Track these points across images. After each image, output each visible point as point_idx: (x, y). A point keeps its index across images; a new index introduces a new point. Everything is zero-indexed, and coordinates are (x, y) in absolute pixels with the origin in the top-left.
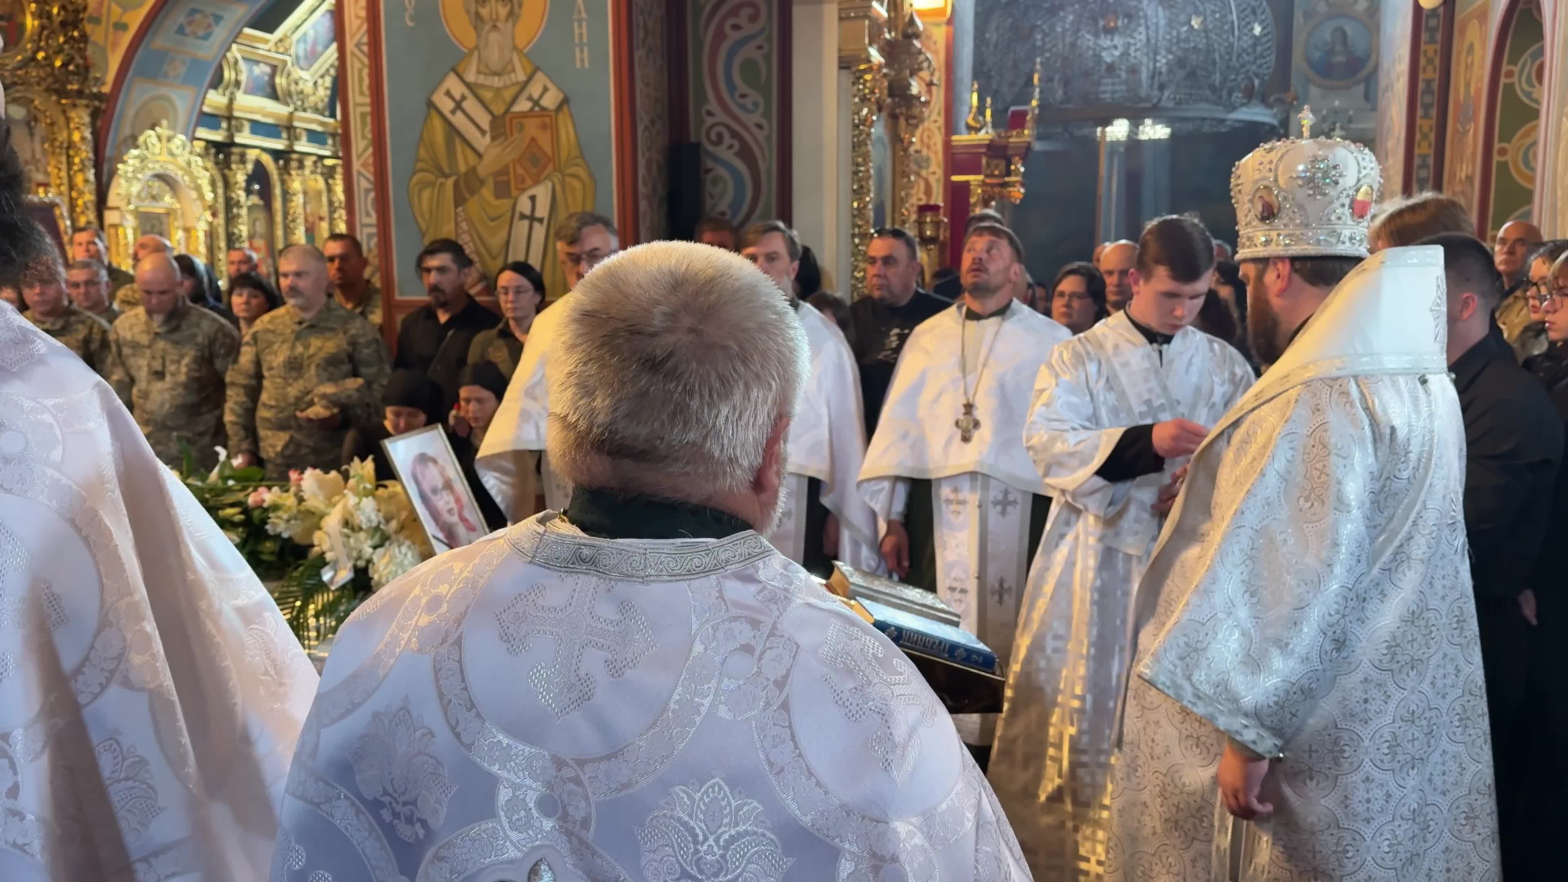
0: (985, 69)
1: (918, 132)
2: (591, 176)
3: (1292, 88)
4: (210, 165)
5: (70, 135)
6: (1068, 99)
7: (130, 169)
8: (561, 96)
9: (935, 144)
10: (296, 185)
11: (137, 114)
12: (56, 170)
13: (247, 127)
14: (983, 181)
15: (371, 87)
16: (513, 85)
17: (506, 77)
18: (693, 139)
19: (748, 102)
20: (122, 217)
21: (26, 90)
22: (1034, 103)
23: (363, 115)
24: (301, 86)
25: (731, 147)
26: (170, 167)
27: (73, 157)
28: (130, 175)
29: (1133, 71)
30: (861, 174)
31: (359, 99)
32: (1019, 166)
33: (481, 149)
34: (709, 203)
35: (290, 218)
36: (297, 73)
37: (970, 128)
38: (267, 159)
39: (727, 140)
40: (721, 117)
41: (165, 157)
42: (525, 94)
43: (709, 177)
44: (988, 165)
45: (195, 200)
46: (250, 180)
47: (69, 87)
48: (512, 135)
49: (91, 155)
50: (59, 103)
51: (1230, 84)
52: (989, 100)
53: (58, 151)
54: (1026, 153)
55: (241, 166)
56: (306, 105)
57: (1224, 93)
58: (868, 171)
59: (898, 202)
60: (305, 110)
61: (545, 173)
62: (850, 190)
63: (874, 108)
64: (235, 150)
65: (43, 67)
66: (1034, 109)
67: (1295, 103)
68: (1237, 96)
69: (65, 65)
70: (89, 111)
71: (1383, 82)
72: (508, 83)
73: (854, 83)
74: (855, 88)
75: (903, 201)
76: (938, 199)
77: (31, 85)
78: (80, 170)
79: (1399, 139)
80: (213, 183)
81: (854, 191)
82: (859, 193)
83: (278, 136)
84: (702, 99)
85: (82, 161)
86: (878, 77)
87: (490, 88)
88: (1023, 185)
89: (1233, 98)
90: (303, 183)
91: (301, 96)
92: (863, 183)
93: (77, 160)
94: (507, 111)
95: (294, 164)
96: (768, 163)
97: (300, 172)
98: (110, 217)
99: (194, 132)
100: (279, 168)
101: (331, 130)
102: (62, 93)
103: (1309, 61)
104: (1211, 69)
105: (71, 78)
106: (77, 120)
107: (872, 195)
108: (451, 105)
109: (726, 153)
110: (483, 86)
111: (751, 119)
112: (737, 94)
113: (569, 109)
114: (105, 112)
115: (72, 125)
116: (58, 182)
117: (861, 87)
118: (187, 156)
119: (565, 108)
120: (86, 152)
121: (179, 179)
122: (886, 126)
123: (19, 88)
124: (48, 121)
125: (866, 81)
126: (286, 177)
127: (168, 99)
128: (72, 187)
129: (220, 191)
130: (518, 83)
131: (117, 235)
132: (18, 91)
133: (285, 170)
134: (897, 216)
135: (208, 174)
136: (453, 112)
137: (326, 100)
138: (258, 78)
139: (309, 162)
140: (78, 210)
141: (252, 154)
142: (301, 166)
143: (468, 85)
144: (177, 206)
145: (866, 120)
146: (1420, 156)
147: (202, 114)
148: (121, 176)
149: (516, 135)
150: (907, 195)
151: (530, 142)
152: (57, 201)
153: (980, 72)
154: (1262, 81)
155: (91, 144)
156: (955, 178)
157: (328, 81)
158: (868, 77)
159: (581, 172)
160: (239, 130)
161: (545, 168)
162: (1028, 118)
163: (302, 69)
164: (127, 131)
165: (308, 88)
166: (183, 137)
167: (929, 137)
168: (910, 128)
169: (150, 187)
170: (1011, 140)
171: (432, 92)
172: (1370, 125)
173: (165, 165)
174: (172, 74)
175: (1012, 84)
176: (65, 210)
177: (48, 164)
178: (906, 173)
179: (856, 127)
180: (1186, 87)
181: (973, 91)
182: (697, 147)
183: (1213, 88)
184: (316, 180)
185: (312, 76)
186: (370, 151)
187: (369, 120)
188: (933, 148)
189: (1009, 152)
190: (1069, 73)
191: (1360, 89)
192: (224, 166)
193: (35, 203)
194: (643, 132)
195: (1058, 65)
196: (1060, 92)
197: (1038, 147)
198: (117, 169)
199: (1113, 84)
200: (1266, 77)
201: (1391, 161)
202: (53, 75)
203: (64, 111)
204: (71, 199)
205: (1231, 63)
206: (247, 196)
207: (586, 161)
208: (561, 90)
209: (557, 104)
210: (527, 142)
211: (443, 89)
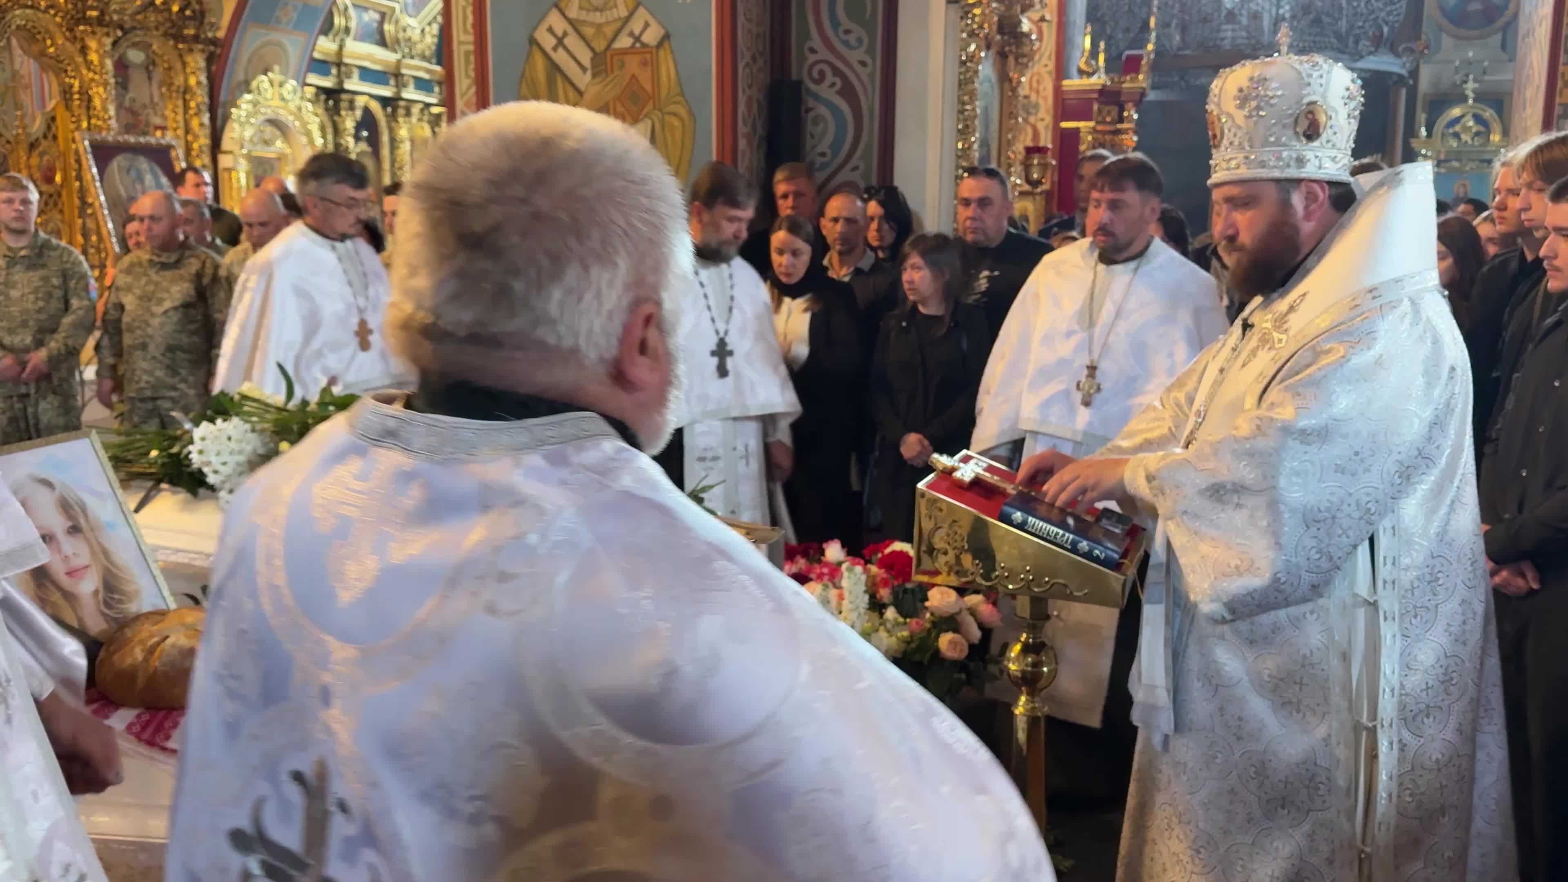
0: (1099, 14)
1: (1029, 74)
2: (691, 113)
3: (1423, 37)
4: (320, 111)
5: (186, 80)
6: (1185, 44)
7: (243, 114)
8: (662, 32)
9: (1045, 89)
10: (403, 132)
11: (250, 61)
12: (172, 113)
13: (356, 74)
14: (1094, 128)
15: (474, 26)
16: (615, 20)
17: (608, 12)
18: (794, 77)
19: (852, 38)
20: (236, 161)
21: (145, 35)
22: (1150, 47)
23: (467, 53)
24: (409, 32)
25: (833, 85)
26: (282, 112)
27: (189, 101)
28: (243, 119)
29: (1256, 16)
30: (966, 113)
31: (463, 38)
32: (1132, 112)
33: (582, 87)
34: (809, 142)
35: (397, 165)
36: (406, 20)
37: (1081, 73)
38: (375, 107)
39: (830, 78)
40: (824, 53)
41: (277, 102)
42: (626, 30)
43: (811, 115)
44: (1100, 111)
45: (304, 146)
46: (359, 127)
47: (186, 32)
48: (612, 71)
49: (206, 100)
50: (176, 47)
51: (1357, 31)
52: (1102, 45)
53: (174, 95)
54: (1139, 99)
55: (350, 112)
56: (414, 52)
57: (1351, 41)
58: (974, 109)
59: (1004, 144)
60: (412, 57)
61: (645, 111)
62: (955, 132)
63: (983, 44)
64: (344, 96)
65: (161, 12)
66: (1149, 53)
67: (1426, 52)
68: (1364, 45)
69: (182, 10)
70: (204, 56)
71: (1523, 27)
72: (610, 18)
73: (962, 18)
74: (963, 23)
75: (1009, 143)
76: (1046, 140)
77: (149, 29)
78: (196, 114)
79: (1538, 87)
80: (323, 129)
81: (959, 131)
82: (964, 133)
83: (386, 83)
84: (805, 35)
85: (198, 105)
86: (987, 11)
87: (592, 24)
88: (1136, 132)
89: (1360, 47)
90: (410, 130)
91: (409, 44)
92: (969, 123)
93: (193, 104)
94: (608, 47)
95: (401, 111)
96: (871, 101)
97: (407, 119)
98: (224, 161)
99: (305, 77)
100: (387, 116)
101: (437, 78)
102: (178, 37)
103: (1443, 10)
104: (1336, 16)
105: (187, 23)
106: (192, 64)
107: (977, 135)
108: (554, 41)
109: (828, 91)
110: (584, 21)
111: (854, 56)
112: (841, 30)
113: (670, 46)
114: (220, 56)
115: (188, 70)
116: (175, 125)
117: (969, 22)
118: (298, 102)
119: (666, 44)
120: (201, 97)
121: (291, 125)
122: (994, 65)
123: (139, 32)
124: (166, 65)
125: (974, 15)
126: (393, 124)
127: (279, 44)
128: (187, 131)
129: (330, 137)
130: (620, 19)
131: (231, 178)
132: (137, 36)
133: (393, 117)
134: (1002, 158)
135: (317, 120)
136: (555, 49)
137: (434, 48)
138: (367, 25)
139: (416, 110)
140: (194, 153)
141: (361, 101)
142: (408, 114)
143: (570, 21)
144: (288, 151)
145: (973, 57)
146: (1560, 104)
147: (313, 60)
148: (234, 121)
149: (616, 72)
150: (1014, 138)
151: (631, 79)
152: (174, 143)
153: (1093, 16)
154: (1392, 28)
155: (206, 89)
156: (1065, 125)
157: (435, 28)
158: (977, 11)
159: (682, 112)
160: (349, 76)
161: (644, 106)
162: (1143, 62)
163: (410, 16)
164: (240, 76)
165: (416, 35)
166: (294, 83)
167: (1038, 82)
168: (1019, 67)
169: (262, 131)
170: (1124, 85)
171: (535, 29)
172: (1508, 77)
173: (276, 110)
174: (284, 20)
175: (1127, 30)
176: (180, 152)
177: (166, 108)
178: (1013, 116)
179: (963, 63)
180: (1310, 34)
181: (1085, 35)
182: (798, 85)
183: (1338, 35)
184: (422, 127)
185: (420, 23)
186: (473, 90)
187: (472, 58)
188: (1042, 93)
189: (1122, 99)
190: (1187, 17)
191: (1499, 37)
192: (334, 112)
193: (152, 145)
194: (744, 69)
195: (1175, 11)
196: (1178, 38)
197: (1152, 96)
198: (231, 113)
199: (1233, 30)
200: (1396, 25)
201: (1529, 110)
202: (170, 20)
203: (181, 56)
204: (187, 142)
205: (1359, 10)
206: (356, 142)
207: (686, 100)
208: (663, 26)
209: (658, 40)
210: (627, 80)
211: (545, 26)
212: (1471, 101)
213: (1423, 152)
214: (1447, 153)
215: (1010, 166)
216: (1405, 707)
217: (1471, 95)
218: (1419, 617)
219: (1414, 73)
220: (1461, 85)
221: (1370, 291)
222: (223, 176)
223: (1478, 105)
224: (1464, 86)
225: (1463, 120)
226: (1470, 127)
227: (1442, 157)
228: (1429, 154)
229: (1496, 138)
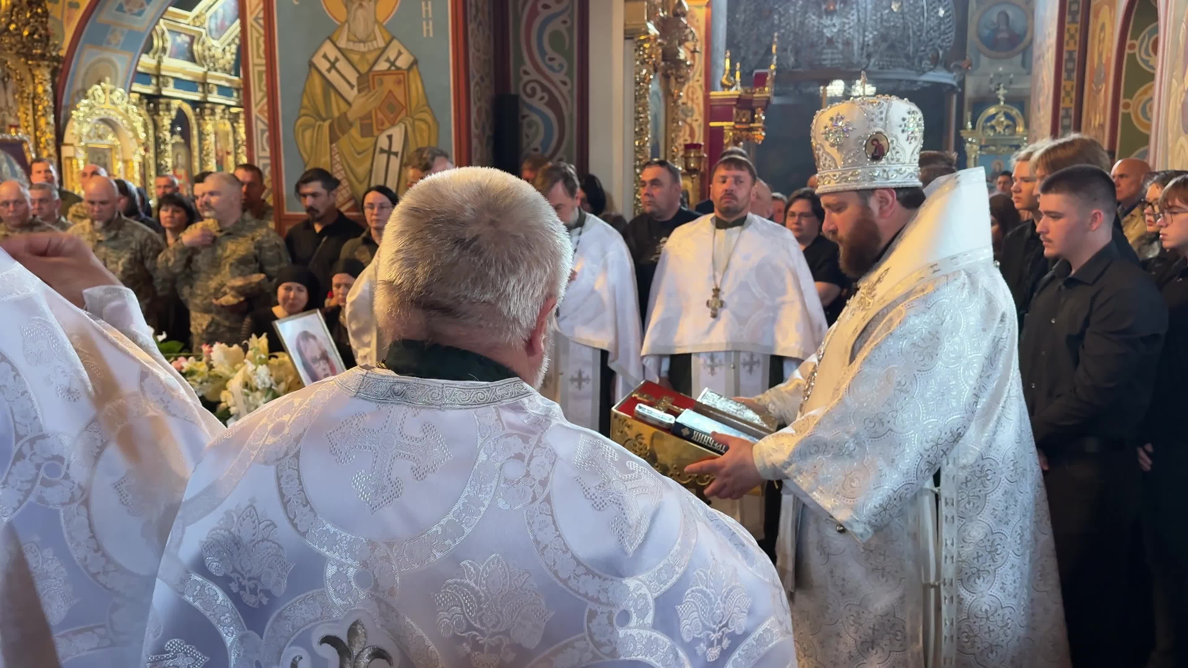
0: (735, 42)
1: (685, 88)
2: (435, 119)
3: (967, 57)
4: (143, 112)
5: (35, 88)
6: (797, 64)
7: (81, 115)
8: (412, 59)
9: (697, 98)
10: (209, 128)
11: (86, 74)
12: (24, 114)
13: (171, 82)
14: (734, 126)
15: (266, 51)
16: (375, 50)
17: (370, 44)
18: (513, 91)
19: (555, 64)
20: (75, 150)
22: (773, 67)
23: (260, 73)
24: (213, 52)
25: (542, 98)
26: (112, 113)
27: (38, 105)
28: (81, 119)
29: (848, 43)
30: (641, 120)
31: (257, 61)
32: (761, 115)
33: (350, 99)
34: (525, 141)
35: (204, 153)
36: (210, 42)
37: (724, 86)
38: (187, 108)
39: (539, 93)
40: (535, 75)
41: (109, 105)
42: (384, 57)
43: (526, 120)
44: (738, 114)
45: (131, 138)
46: (173, 124)
47: (34, 51)
48: (374, 88)
49: (51, 104)
50: (26, 63)
51: (920, 54)
52: (738, 65)
53: (26, 100)
54: (766, 105)
55: (167, 113)
56: (217, 66)
57: (916, 61)
58: (646, 117)
59: (669, 142)
60: (216, 70)
61: (400, 118)
62: (633, 133)
63: (652, 69)
64: (162, 100)
65: (14, 36)
66: (772, 71)
67: (970, 68)
68: (926, 63)
69: (31, 34)
70: (49, 70)
71: (1036, 53)
72: (371, 48)
73: (636, 50)
74: (637, 54)
75: (673, 140)
76: (699, 139)
77: (4, 50)
78: (43, 115)
79: (1048, 97)
80: (145, 125)
81: (636, 132)
82: (640, 134)
83: (195, 90)
84: (520, 61)
85: (44, 108)
86: (654, 45)
87: (358, 52)
88: (764, 129)
89: (923, 65)
90: (214, 126)
91: (213, 60)
92: (643, 127)
93: (40, 107)
94: (370, 70)
95: (207, 112)
96: (570, 110)
97: (212, 118)
98: (66, 151)
99: (131, 86)
100: (196, 115)
101: (235, 86)
102: (29, 56)
104: (906, 42)
105: (35, 44)
106: (40, 77)
107: (649, 136)
108: (328, 65)
109: (538, 103)
110: (352, 50)
111: (557, 77)
112: (547, 57)
113: (418, 68)
114: (62, 70)
115: (36, 81)
116: (26, 124)
117: (641, 53)
118: (125, 105)
119: (415, 67)
120: (47, 101)
121: (119, 122)
122: (661, 82)
124: (18, 78)
125: (645, 48)
126: (201, 121)
127: (110, 61)
128: (36, 129)
129: (151, 132)
130: (379, 48)
131: (71, 164)
133: (201, 116)
134: (668, 152)
135: (141, 119)
136: (329, 71)
137: (232, 62)
138: (179, 45)
139: (219, 110)
140: (42, 146)
141: (175, 104)
142: (213, 113)
143: (339, 49)
144: (118, 143)
145: (645, 79)
146: (1064, 108)
147: (137, 73)
148: (74, 120)
149: (377, 88)
150: (676, 136)
151: (388, 94)
152: (25, 138)
153: (731, 44)
154: (945, 52)
155: (52, 96)
156: (712, 124)
157: (234, 48)
158: (647, 45)
159: (427, 117)
160: (166, 85)
161: (400, 113)
162: (768, 78)
163: (213, 39)
164: (79, 85)
165: (218, 53)
166: (122, 90)
167: (693, 92)
168: (678, 85)
169: (96, 128)
170: (755, 95)
171: (313, 55)
172: (1027, 86)
173: (108, 112)
174: (114, 42)
175: (756, 53)
176: (31, 146)
177: (18, 111)
178: (675, 121)
179: (638, 83)
180: (887, 56)
181: (726, 58)
182: (516, 98)
183: (907, 57)
184: (225, 124)
185: (222, 45)
186: (265, 100)
187: (264, 76)
188: (696, 101)
189: (754, 105)
190: (799, 44)
191: (1019, 58)
192: (153, 112)
193: (7, 140)
194: (475, 87)
195: (791, 39)
196: (792, 59)
197: (775, 101)
198: (72, 115)
199: (833, 53)
200: (948, 49)
201: (1042, 113)
202: (22, 42)
203: (30, 70)
204: (36, 137)
205: (922, 38)
206: (172, 136)
207: (430, 109)
208: (411, 54)
209: (409, 64)
210: (386, 93)
211: (321, 53)
212: (1002, 103)
213: (970, 140)
214: (987, 140)
215: (674, 157)
216: (961, 571)
217: (1002, 98)
218: (972, 504)
219: (962, 83)
220: (995, 91)
221: (932, 267)
222: (65, 163)
223: (1007, 106)
224: (997, 92)
225: (997, 117)
226: (1002, 122)
227: (983, 143)
228: (974, 141)
229: (1020, 129)
